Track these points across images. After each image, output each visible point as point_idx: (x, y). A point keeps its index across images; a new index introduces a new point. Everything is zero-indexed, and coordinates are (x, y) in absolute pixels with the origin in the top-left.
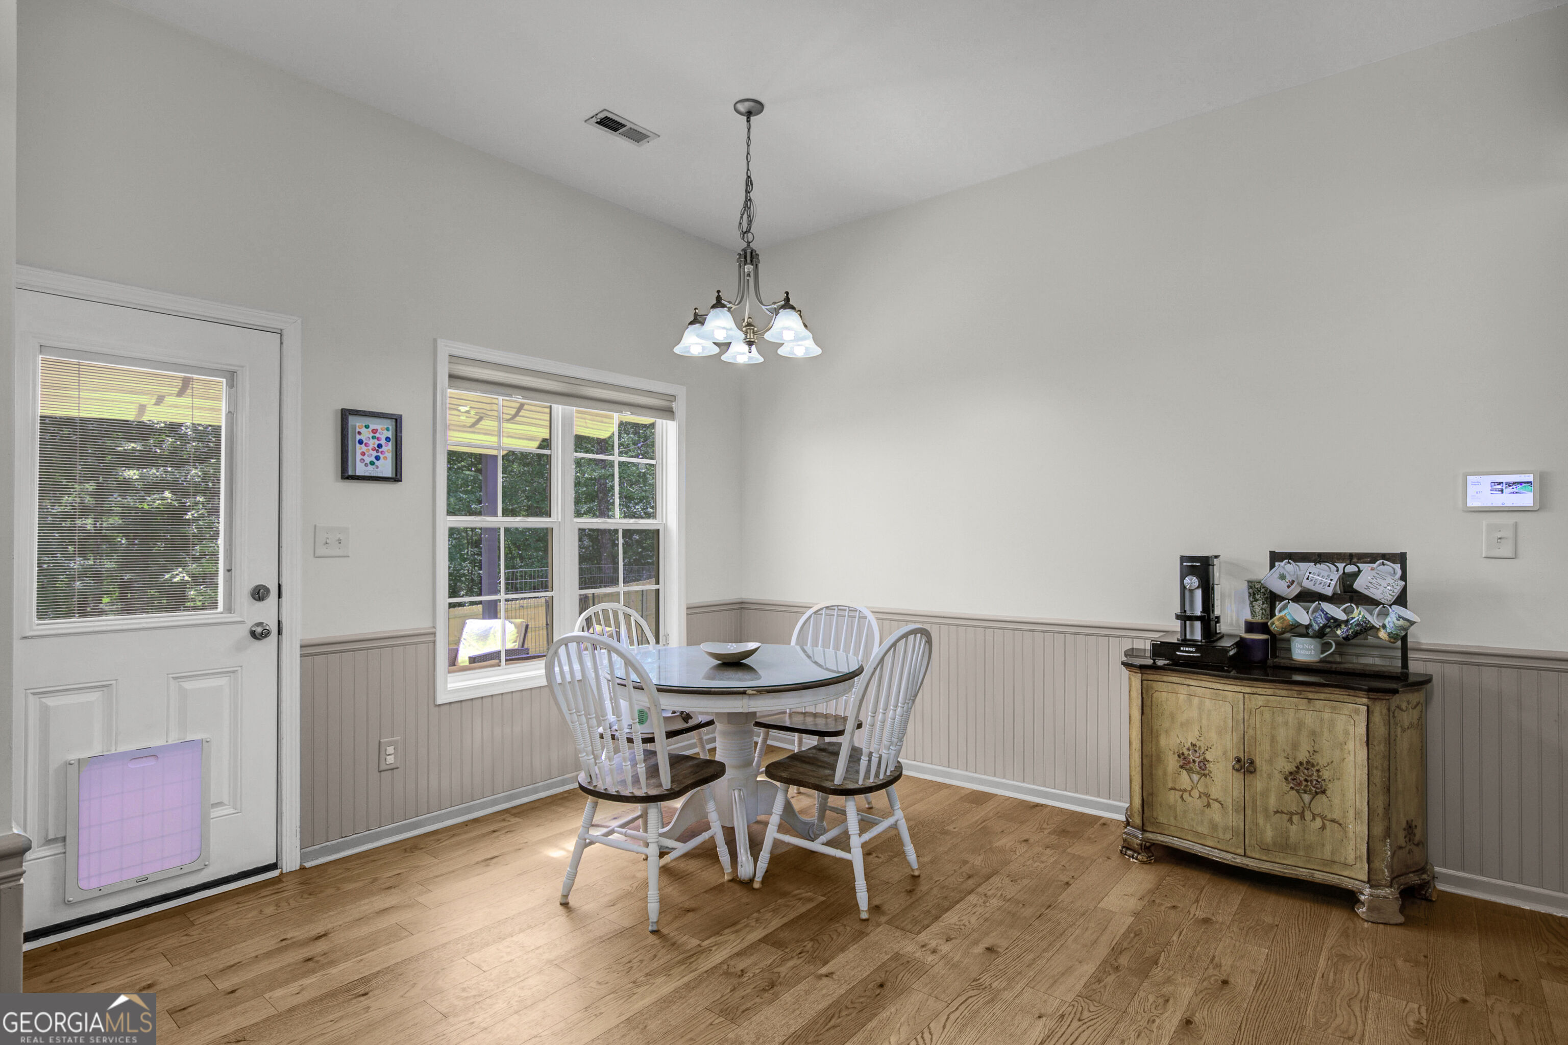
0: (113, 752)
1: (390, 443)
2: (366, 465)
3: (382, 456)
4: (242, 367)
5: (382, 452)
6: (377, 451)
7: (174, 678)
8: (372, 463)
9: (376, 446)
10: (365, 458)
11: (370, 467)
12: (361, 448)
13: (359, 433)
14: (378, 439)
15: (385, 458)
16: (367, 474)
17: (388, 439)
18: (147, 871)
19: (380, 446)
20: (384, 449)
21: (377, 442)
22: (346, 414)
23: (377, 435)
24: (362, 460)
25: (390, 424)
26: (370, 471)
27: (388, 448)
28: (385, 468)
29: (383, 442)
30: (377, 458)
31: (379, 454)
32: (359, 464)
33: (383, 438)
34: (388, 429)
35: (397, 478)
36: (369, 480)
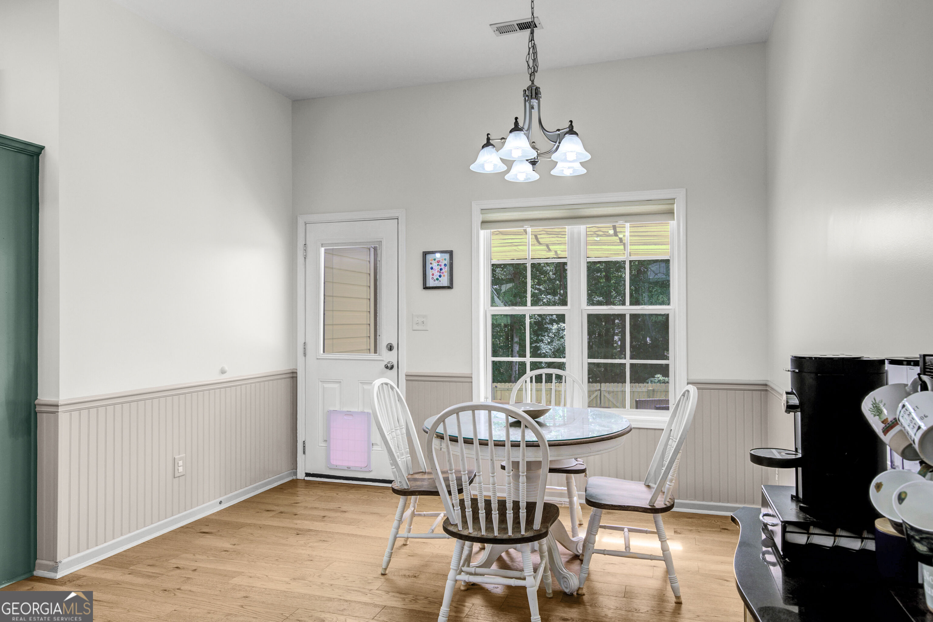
0: (342, 410)
1: (446, 267)
2: (435, 281)
3: (442, 275)
4: (382, 238)
5: (443, 273)
6: (440, 272)
7: (361, 383)
8: (437, 279)
9: (439, 270)
10: (434, 277)
11: (437, 282)
12: (432, 272)
13: (431, 264)
14: (440, 265)
15: (444, 276)
16: (435, 286)
17: (445, 265)
18: (351, 464)
19: (441, 269)
20: (443, 271)
21: (440, 267)
22: (425, 254)
23: (440, 263)
24: (433, 278)
25: (447, 256)
26: (437, 284)
27: (446, 270)
28: (444, 281)
29: (443, 267)
30: (440, 276)
31: (441, 274)
32: (431, 280)
33: (443, 265)
34: (445, 260)
35: (450, 287)
36: (435, 289)
